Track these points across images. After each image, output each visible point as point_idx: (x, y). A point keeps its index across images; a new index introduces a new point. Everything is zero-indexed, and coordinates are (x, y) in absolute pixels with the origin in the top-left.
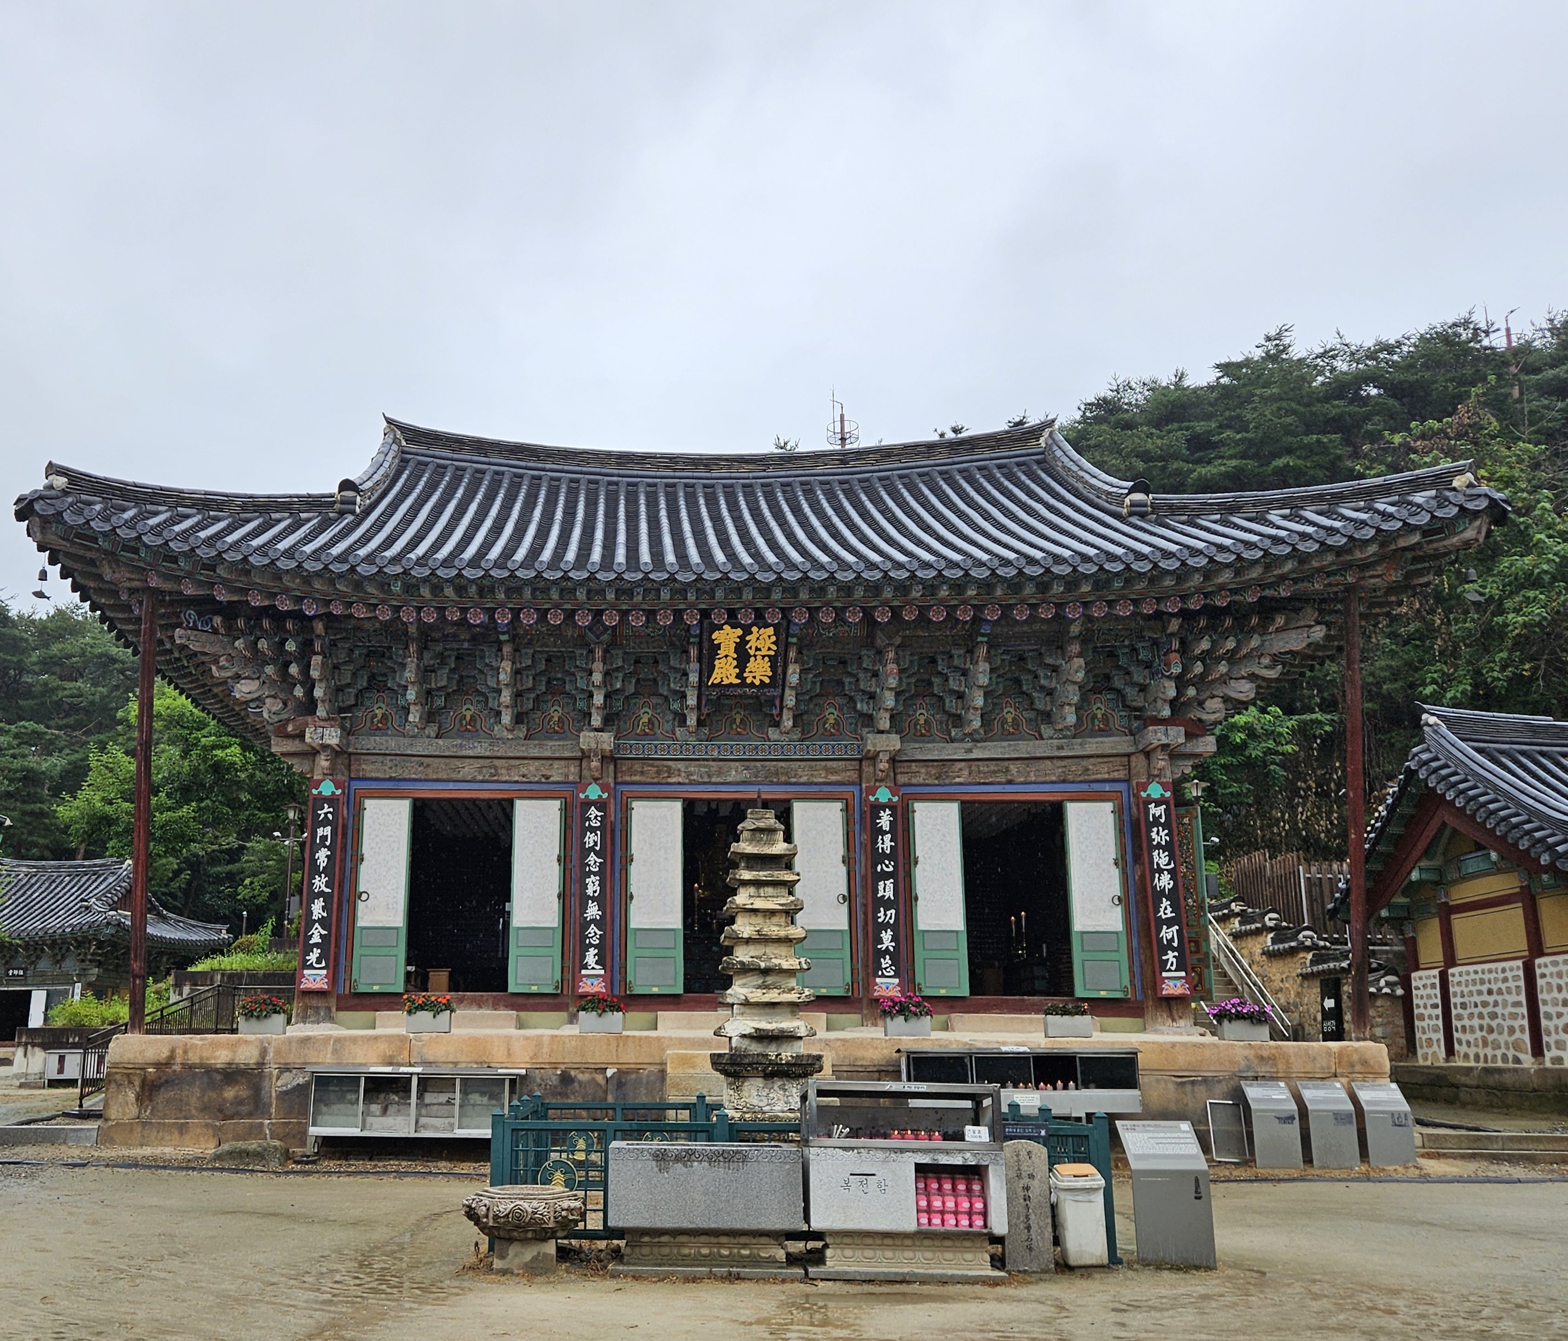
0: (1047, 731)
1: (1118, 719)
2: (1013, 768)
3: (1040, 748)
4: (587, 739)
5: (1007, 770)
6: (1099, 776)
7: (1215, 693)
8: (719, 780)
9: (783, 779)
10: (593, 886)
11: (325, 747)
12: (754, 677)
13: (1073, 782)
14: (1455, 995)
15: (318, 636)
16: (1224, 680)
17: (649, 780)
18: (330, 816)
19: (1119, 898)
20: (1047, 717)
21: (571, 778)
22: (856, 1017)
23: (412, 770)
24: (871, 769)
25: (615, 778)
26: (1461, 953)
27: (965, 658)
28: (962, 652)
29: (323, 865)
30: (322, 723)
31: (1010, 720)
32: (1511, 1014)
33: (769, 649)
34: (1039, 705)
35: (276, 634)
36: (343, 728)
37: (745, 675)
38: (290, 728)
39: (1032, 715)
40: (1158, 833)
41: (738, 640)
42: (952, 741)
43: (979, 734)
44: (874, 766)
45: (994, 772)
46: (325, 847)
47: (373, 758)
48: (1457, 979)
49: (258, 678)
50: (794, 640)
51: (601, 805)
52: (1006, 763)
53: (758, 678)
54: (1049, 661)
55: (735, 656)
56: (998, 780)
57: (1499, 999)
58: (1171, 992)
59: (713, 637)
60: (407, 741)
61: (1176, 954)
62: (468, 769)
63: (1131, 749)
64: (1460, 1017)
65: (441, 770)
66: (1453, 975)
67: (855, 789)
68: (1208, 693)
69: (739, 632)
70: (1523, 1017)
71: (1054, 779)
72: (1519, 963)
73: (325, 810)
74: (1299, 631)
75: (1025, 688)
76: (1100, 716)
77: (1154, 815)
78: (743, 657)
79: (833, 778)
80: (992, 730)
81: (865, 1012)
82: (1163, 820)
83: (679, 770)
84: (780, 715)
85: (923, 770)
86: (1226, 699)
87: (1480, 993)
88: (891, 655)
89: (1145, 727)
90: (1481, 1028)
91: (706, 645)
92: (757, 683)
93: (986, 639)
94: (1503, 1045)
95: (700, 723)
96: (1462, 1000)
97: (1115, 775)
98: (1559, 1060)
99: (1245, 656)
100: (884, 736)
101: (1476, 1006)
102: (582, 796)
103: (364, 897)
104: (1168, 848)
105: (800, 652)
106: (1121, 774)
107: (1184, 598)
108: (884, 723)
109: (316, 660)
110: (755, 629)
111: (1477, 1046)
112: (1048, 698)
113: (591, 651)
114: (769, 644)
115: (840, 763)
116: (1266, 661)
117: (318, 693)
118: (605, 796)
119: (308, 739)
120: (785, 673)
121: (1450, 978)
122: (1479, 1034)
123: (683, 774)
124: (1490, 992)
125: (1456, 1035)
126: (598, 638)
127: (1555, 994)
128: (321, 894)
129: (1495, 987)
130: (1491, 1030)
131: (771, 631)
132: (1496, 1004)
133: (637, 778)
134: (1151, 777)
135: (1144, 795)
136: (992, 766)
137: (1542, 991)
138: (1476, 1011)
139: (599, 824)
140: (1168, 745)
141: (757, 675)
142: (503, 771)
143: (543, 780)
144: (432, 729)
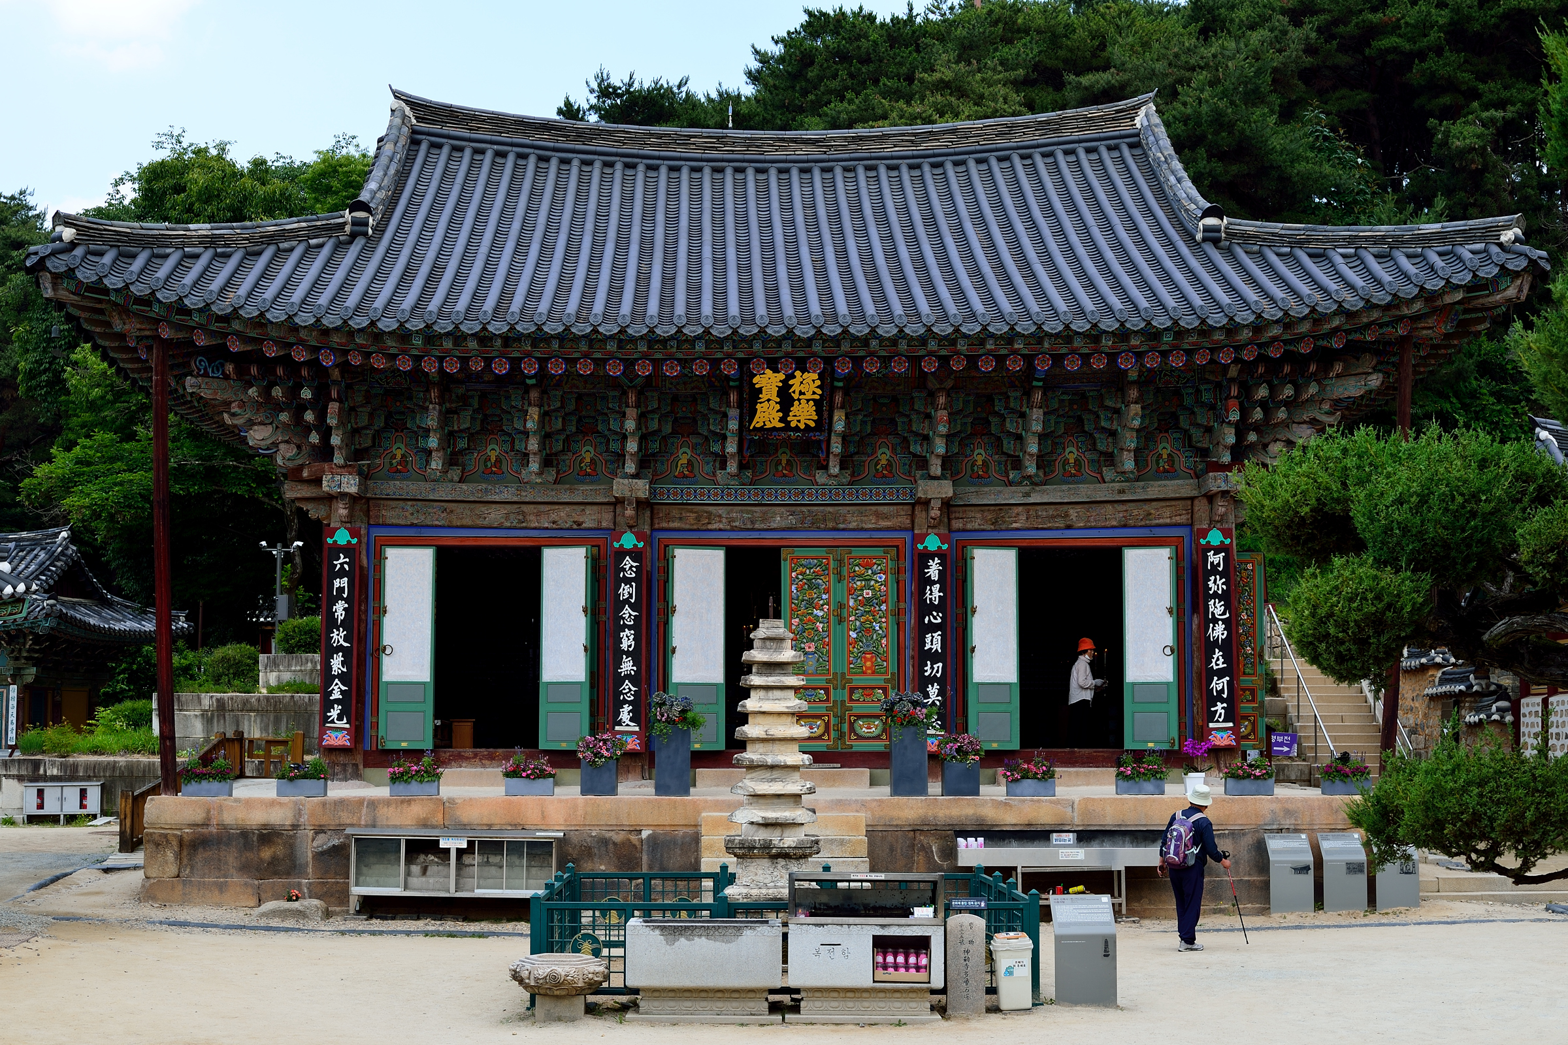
0: (1108, 473)
1: (1184, 461)
2: (1073, 513)
3: (1102, 492)
4: (622, 487)
5: (1067, 515)
6: (1161, 521)
7: (1278, 436)
8: (762, 526)
9: (830, 525)
10: (627, 640)
11: (343, 495)
12: (799, 421)
13: (1134, 527)
15: (335, 382)
16: (1286, 424)
17: (688, 527)
18: (346, 567)
19: (1172, 651)
20: (1109, 459)
21: (604, 524)
23: (437, 517)
24: (923, 515)
25: (652, 524)
27: (1021, 400)
28: (1018, 394)
29: (341, 618)
30: (339, 471)
31: (1072, 461)
33: (814, 393)
34: (1101, 447)
35: (289, 379)
36: (360, 473)
37: (789, 419)
38: (305, 474)
39: (1095, 457)
40: (1215, 582)
41: (780, 384)
42: (1011, 484)
43: (1037, 477)
44: (927, 511)
45: (1053, 517)
46: (342, 599)
47: (393, 503)
49: (271, 424)
50: (841, 384)
51: (635, 554)
52: (1066, 507)
53: (803, 422)
54: (1109, 403)
55: (778, 400)
56: (1057, 525)
58: (1218, 743)
59: (755, 380)
60: (428, 485)
61: (1226, 705)
62: (495, 515)
63: (1195, 493)
65: (465, 515)
67: (907, 536)
68: (1272, 437)
69: (782, 376)
71: (1115, 523)
73: (341, 561)
74: (1357, 378)
75: (1086, 428)
76: (1165, 456)
77: (1212, 563)
78: (786, 400)
79: (884, 523)
80: (1053, 472)
82: (1220, 569)
83: (720, 516)
84: (828, 456)
85: (978, 515)
88: (942, 400)
89: (1207, 472)
91: (746, 388)
92: (802, 426)
93: (1041, 384)
95: (742, 467)
97: (1178, 519)
99: (1305, 402)
100: (936, 482)
102: (616, 545)
103: (388, 651)
104: (1225, 597)
106: (1183, 519)
107: (1238, 348)
108: (936, 469)
109: (333, 407)
110: (798, 373)
112: (1110, 440)
113: (625, 393)
114: (813, 388)
115: (892, 508)
116: (1326, 407)
117: (335, 440)
118: (641, 545)
119: (324, 486)
120: (831, 417)
123: (724, 520)
126: (631, 381)
128: (340, 648)
131: (815, 374)
133: (672, 525)
134: (1212, 524)
135: (1203, 542)
136: (1051, 511)
139: (634, 575)
140: (1227, 492)
141: (802, 418)
142: (532, 518)
143: (575, 527)
144: (455, 473)
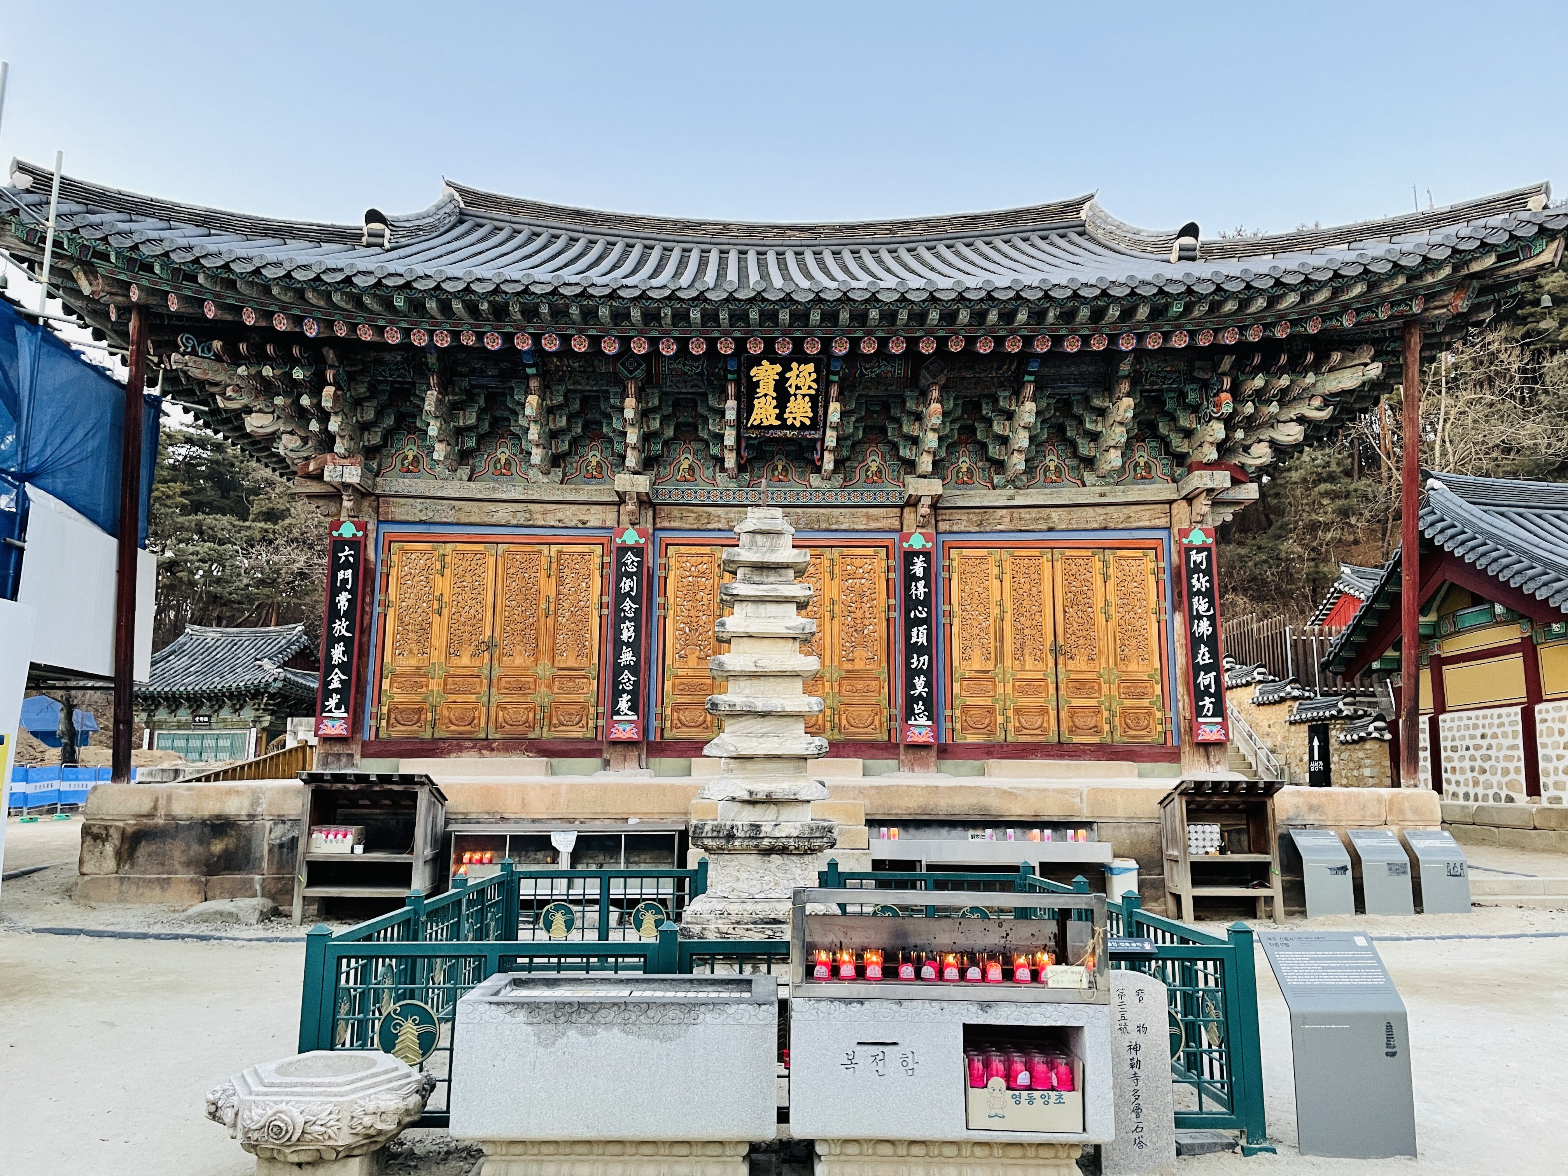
0: (1089, 477)
1: (1160, 467)
2: (1055, 514)
3: (1083, 495)
4: (623, 482)
5: (1049, 517)
6: (1141, 524)
7: (1261, 437)
9: (822, 525)
10: (627, 632)
11: (347, 486)
12: (795, 418)
13: (1114, 529)
14: (1446, 739)
15: (331, 366)
16: (1273, 422)
17: (687, 526)
18: (351, 559)
20: (1089, 463)
21: (608, 523)
22: (893, 763)
23: (443, 513)
24: (913, 516)
25: (654, 523)
26: (1451, 700)
27: (1011, 399)
29: (343, 609)
30: (342, 461)
31: (1052, 467)
32: (1505, 756)
33: (810, 388)
34: (1083, 451)
36: (364, 466)
37: (785, 416)
38: (309, 467)
39: (1075, 462)
40: (1198, 580)
41: (777, 377)
42: (995, 487)
43: (1021, 480)
44: (916, 511)
46: (346, 590)
47: (402, 500)
48: (1448, 725)
49: (273, 412)
51: (638, 550)
52: (1048, 510)
53: (798, 419)
54: (1097, 402)
55: (775, 395)
56: (1040, 527)
57: (1494, 742)
58: (1207, 737)
59: (752, 373)
60: (437, 482)
61: (1213, 700)
62: (499, 511)
63: (1175, 497)
64: (1449, 759)
65: (473, 513)
66: (1444, 721)
67: (896, 536)
68: (1254, 438)
69: (778, 368)
70: (1519, 759)
71: (1096, 526)
72: (1518, 709)
73: (348, 553)
74: (1354, 369)
75: (1069, 434)
76: (1142, 464)
77: (1195, 562)
78: (783, 396)
79: (874, 525)
80: (1035, 477)
81: (902, 757)
82: (1203, 567)
83: (717, 515)
84: (822, 458)
85: (965, 517)
86: (1272, 443)
87: (1473, 737)
88: (935, 394)
89: (1190, 473)
90: (1472, 770)
91: (744, 381)
92: (798, 424)
93: (1032, 378)
94: (1495, 785)
95: (739, 467)
96: (1454, 744)
97: (1157, 522)
98: (1558, 800)
99: (1294, 399)
100: (926, 480)
101: (1468, 748)
102: (619, 541)
104: (1208, 594)
105: (841, 393)
106: (1163, 522)
107: (1243, 329)
108: (927, 467)
109: (328, 391)
110: (794, 365)
111: (1467, 785)
112: (1092, 445)
113: (625, 388)
114: (809, 382)
115: (881, 510)
116: (1317, 402)
117: (334, 426)
118: (643, 541)
119: (326, 478)
120: (825, 413)
121: (1441, 724)
122: (1469, 775)
123: (721, 519)
124: (1483, 736)
125: (1444, 776)
126: (631, 372)
127: (1556, 737)
128: (342, 638)
129: (1489, 732)
130: (1484, 771)
131: (811, 367)
132: (1489, 747)
133: (676, 524)
134: (1193, 524)
135: (1186, 541)
136: (1034, 513)
137: (1541, 736)
138: (1468, 754)
139: (635, 570)
140: (1213, 490)
141: (797, 415)
142: (539, 516)
143: (580, 525)
144: (464, 472)
